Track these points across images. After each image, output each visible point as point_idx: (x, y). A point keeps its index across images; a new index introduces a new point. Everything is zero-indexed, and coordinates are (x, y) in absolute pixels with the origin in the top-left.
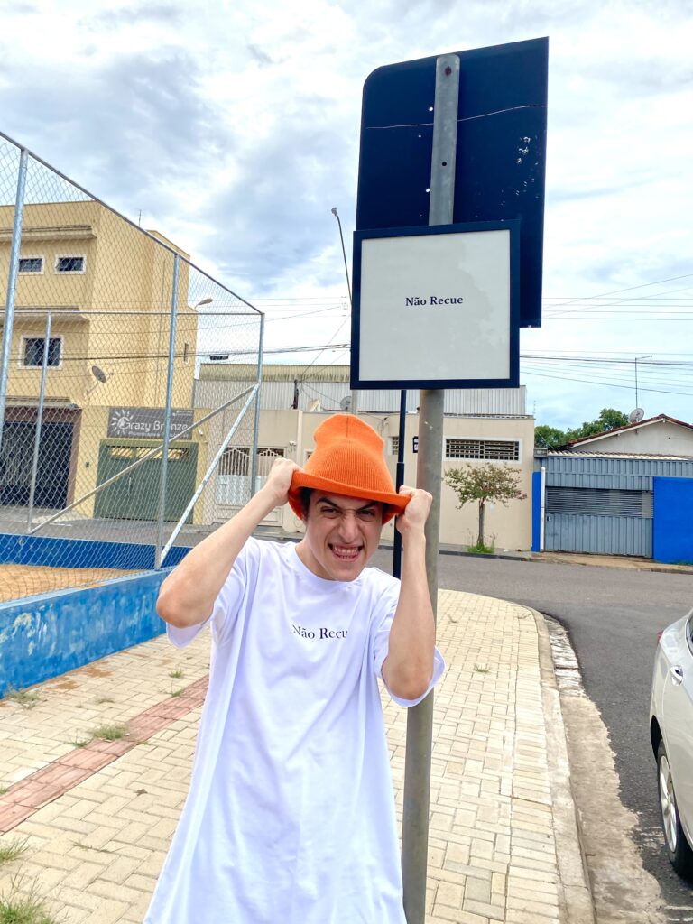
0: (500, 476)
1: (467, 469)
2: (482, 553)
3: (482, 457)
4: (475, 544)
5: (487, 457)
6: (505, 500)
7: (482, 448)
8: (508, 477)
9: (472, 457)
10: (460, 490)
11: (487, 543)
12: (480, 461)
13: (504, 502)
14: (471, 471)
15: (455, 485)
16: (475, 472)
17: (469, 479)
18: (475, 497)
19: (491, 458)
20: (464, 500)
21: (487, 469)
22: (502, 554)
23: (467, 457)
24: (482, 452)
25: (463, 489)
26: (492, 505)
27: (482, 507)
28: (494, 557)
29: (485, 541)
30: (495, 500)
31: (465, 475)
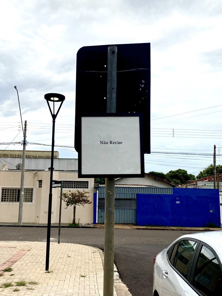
0: (82, 195)
1: (69, 193)
2: (75, 226)
3: (74, 188)
4: (72, 222)
5: (76, 188)
6: (84, 204)
7: (75, 184)
8: (85, 195)
9: (71, 188)
10: (66, 201)
11: (77, 222)
12: (74, 189)
13: (83, 205)
14: (71, 194)
15: (65, 199)
16: (72, 194)
17: (70, 197)
18: (72, 204)
19: (78, 188)
20: (68, 205)
21: (77, 192)
22: (82, 226)
23: (69, 188)
24: (75, 186)
25: (68, 201)
26: (79, 207)
27: (75, 208)
28: (79, 227)
29: (76, 221)
30: (80, 204)
31: (68, 195)
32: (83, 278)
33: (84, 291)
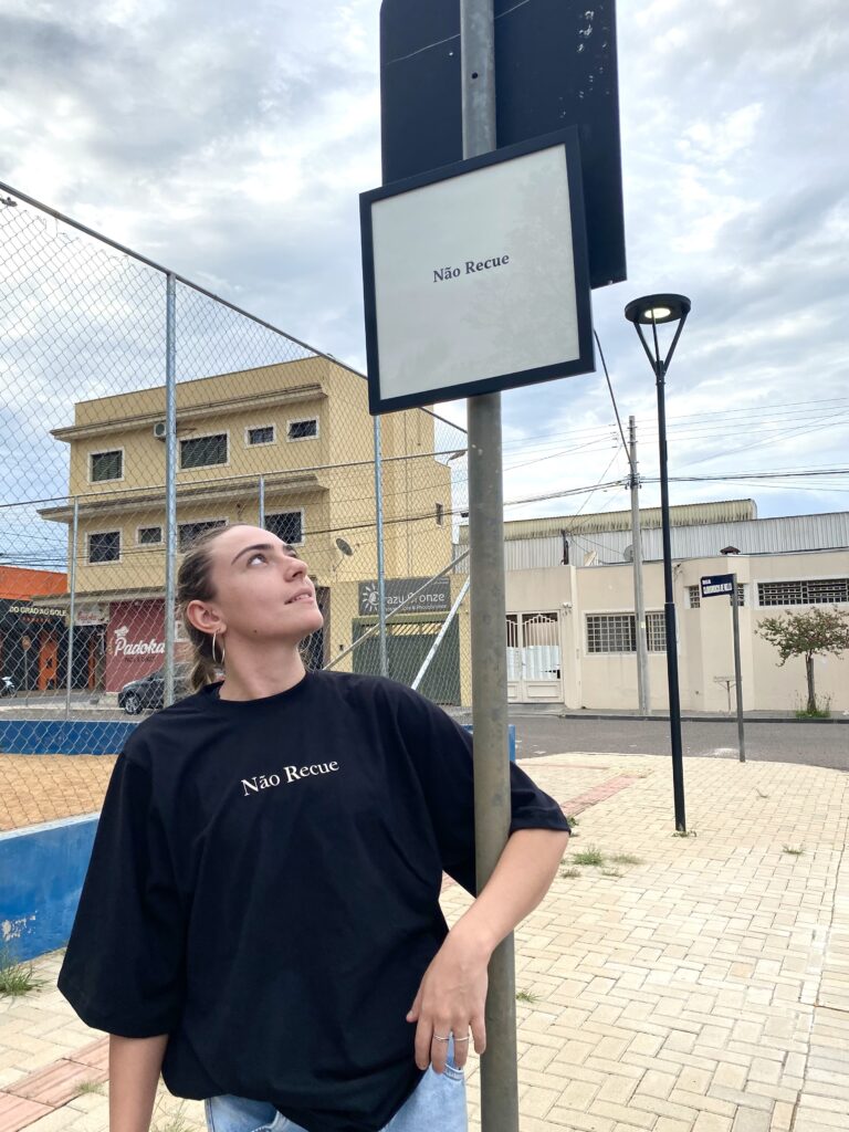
0: (829, 623)
1: (788, 618)
2: (815, 718)
3: (805, 602)
4: (805, 708)
5: (812, 601)
6: (840, 651)
7: (805, 590)
8: (840, 622)
9: (793, 602)
10: (779, 643)
11: (821, 706)
12: (803, 606)
13: (837, 653)
14: (792, 619)
15: (773, 637)
16: (797, 620)
17: (791, 629)
18: (800, 651)
19: (818, 601)
20: (785, 655)
21: (813, 615)
22: (841, 718)
23: (786, 603)
24: (805, 595)
25: (784, 643)
26: (822, 658)
27: (810, 662)
28: (831, 721)
29: (817, 703)
30: (825, 651)
31: (784, 625)
32: (792, 858)
33: (786, 893)
